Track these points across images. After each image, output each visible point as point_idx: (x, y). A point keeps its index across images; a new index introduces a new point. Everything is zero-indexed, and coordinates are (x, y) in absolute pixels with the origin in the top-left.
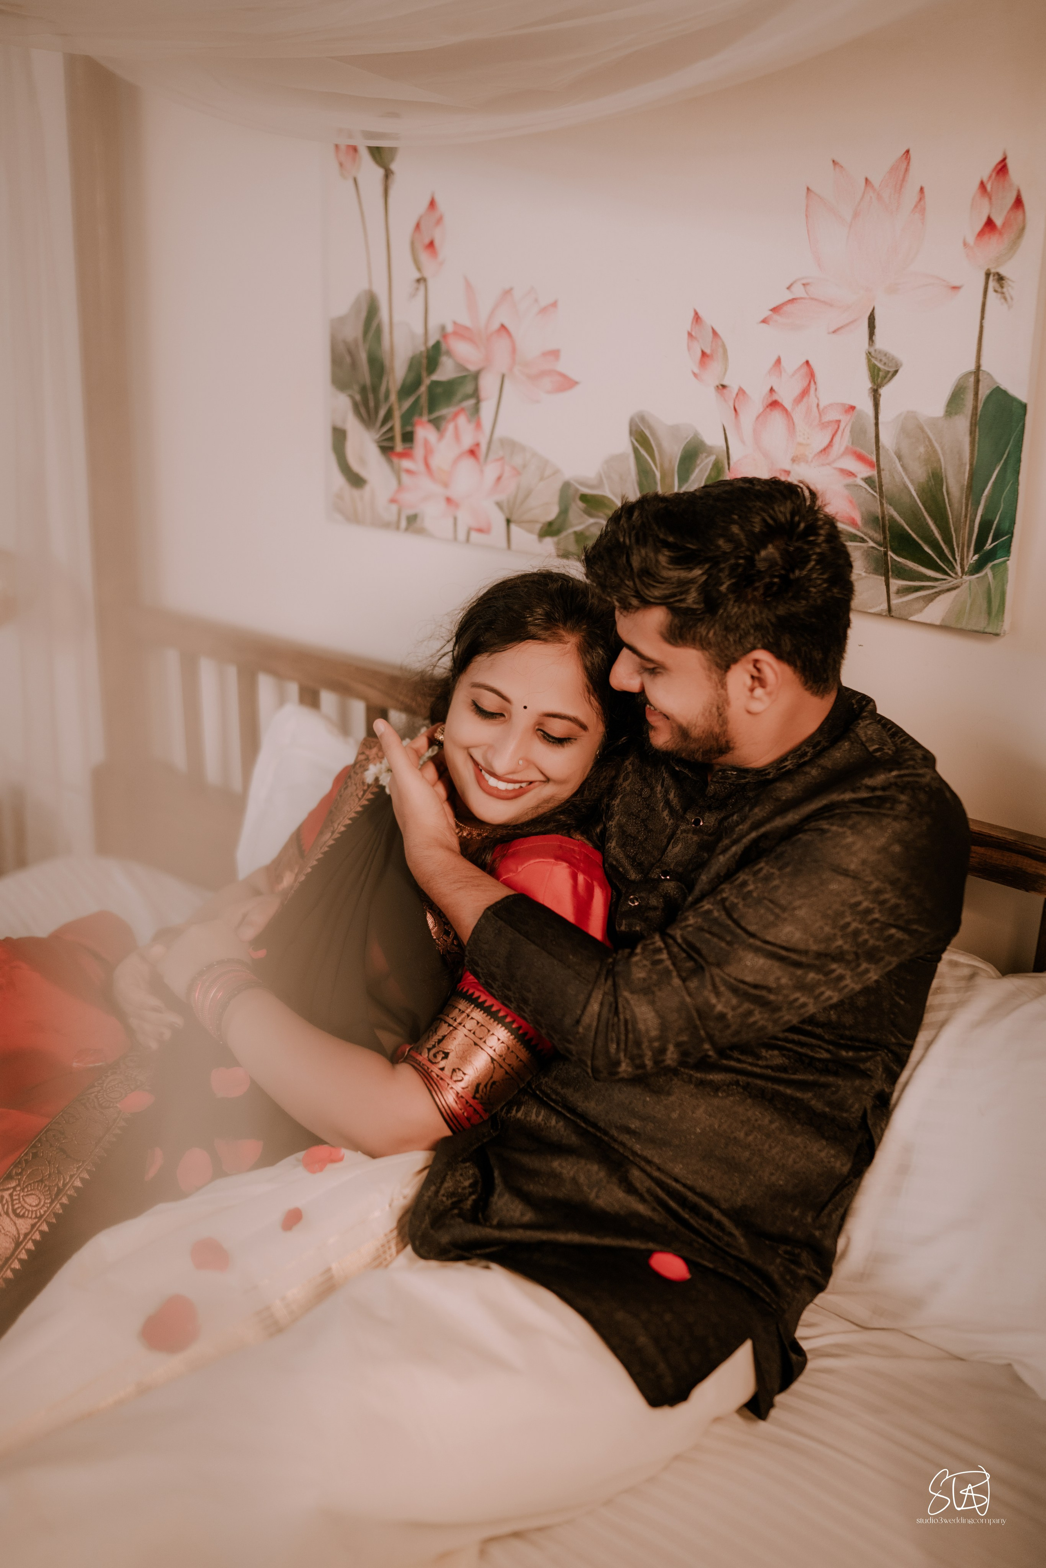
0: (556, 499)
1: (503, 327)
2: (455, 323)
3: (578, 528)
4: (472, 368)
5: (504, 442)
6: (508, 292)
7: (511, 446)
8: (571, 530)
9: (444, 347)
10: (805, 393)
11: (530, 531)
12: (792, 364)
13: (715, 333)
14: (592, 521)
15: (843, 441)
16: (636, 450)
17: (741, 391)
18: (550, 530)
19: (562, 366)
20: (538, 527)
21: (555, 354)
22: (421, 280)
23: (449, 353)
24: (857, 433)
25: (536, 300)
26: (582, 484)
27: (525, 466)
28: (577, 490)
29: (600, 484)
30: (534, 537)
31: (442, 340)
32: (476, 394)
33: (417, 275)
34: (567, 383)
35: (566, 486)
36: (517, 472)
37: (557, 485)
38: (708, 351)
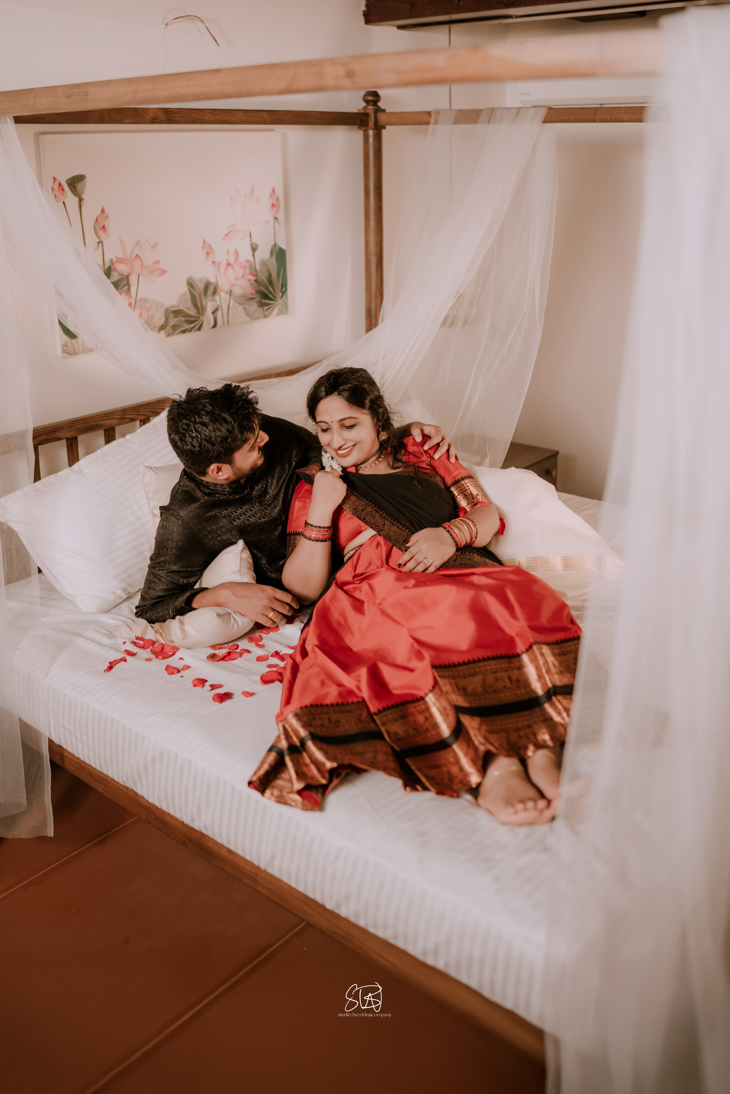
0: (163, 316)
1: (137, 256)
2: (116, 257)
3: (172, 324)
4: (126, 274)
5: (141, 300)
6: (138, 242)
7: (144, 300)
8: (170, 325)
9: (112, 268)
10: (236, 259)
11: (154, 331)
12: (232, 251)
13: (210, 246)
14: (177, 319)
15: (248, 271)
16: (189, 290)
17: (219, 263)
18: (162, 328)
19: (162, 266)
20: (157, 328)
21: (158, 262)
22: (100, 242)
23: (115, 270)
24: (251, 267)
25: (149, 244)
26: (172, 307)
27: (150, 307)
28: (171, 310)
29: (179, 305)
30: (156, 333)
31: (111, 265)
32: (128, 284)
33: (98, 240)
34: (164, 272)
35: (167, 309)
36: (147, 310)
37: (163, 311)
38: (208, 251)
